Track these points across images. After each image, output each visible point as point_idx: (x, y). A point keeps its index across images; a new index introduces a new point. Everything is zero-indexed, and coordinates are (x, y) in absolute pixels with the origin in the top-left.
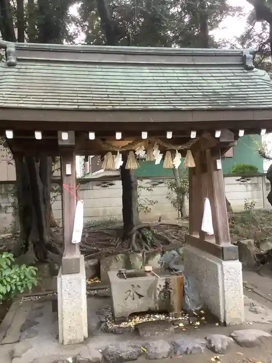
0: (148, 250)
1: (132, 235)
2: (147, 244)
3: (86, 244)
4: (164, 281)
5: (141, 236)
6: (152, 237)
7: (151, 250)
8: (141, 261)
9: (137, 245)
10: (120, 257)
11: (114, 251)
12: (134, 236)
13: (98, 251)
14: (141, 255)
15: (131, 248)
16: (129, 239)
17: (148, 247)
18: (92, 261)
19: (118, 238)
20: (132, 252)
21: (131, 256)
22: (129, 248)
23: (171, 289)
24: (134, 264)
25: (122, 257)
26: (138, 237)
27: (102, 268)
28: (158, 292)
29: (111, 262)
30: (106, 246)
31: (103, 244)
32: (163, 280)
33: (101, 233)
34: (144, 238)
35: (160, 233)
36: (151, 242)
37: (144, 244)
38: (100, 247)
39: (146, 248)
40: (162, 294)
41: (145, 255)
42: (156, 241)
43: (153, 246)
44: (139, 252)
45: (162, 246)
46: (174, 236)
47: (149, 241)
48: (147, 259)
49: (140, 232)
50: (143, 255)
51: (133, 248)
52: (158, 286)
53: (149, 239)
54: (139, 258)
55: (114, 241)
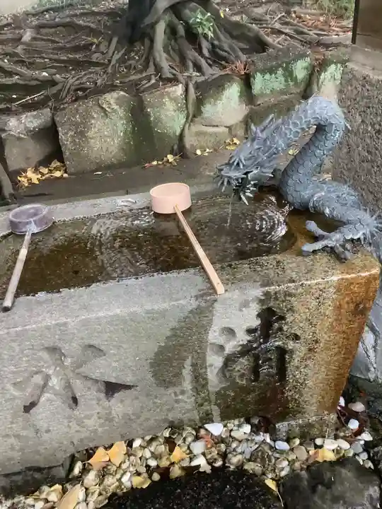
0: (203, 74)
1: (153, 26)
2: (201, 53)
3: (22, 62)
4: (254, 309)
5: (181, 30)
6: (214, 32)
7: (213, 72)
8: (179, 109)
9: (171, 58)
10: (112, 101)
11: (99, 82)
12: (161, 29)
13: (53, 83)
14: (179, 90)
15: (151, 70)
16: (147, 41)
17: (203, 62)
18: (34, 117)
19: (115, 40)
20: (153, 81)
21: (148, 98)
22: (146, 67)
23: (296, 337)
24: (158, 120)
25: (119, 101)
26: (172, 31)
27: (65, 137)
28: (215, 361)
29: (87, 117)
30: (78, 65)
31: (69, 61)
32: (245, 304)
33: (70, 27)
34: (193, 37)
35: (237, 18)
36: (214, 49)
37: (191, 54)
38: (60, 70)
39: (198, 68)
40: (244, 363)
41: (192, 90)
42: (226, 42)
43: (217, 58)
44: (174, 80)
45: (244, 57)
46: (277, 26)
47: (205, 46)
48: (200, 102)
49: (179, 16)
50: (187, 91)
51: (158, 69)
52: (214, 336)
53: (205, 36)
54: (175, 100)
55: (103, 48)
